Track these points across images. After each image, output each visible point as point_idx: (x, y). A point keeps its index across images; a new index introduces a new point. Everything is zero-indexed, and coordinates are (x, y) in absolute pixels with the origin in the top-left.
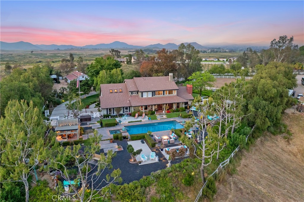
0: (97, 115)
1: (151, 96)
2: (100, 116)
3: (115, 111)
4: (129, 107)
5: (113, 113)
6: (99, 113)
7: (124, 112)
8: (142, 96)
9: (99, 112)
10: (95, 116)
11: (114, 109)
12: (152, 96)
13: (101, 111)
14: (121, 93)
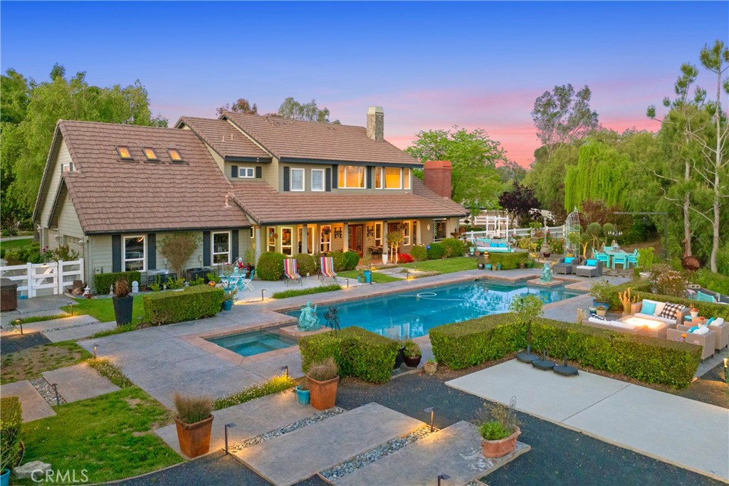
0: (50, 280)
1: (324, 190)
2: (71, 283)
3: (164, 253)
4: (235, 231)
5: (152, 265)
6: (65, 268)
7: (207, 262)
8: (287, 188)
9: (62, 263)
10: (38, 286)
11: (159, 238)
12: (328, 189)
13: (76, 258)
14: (178, 168)
